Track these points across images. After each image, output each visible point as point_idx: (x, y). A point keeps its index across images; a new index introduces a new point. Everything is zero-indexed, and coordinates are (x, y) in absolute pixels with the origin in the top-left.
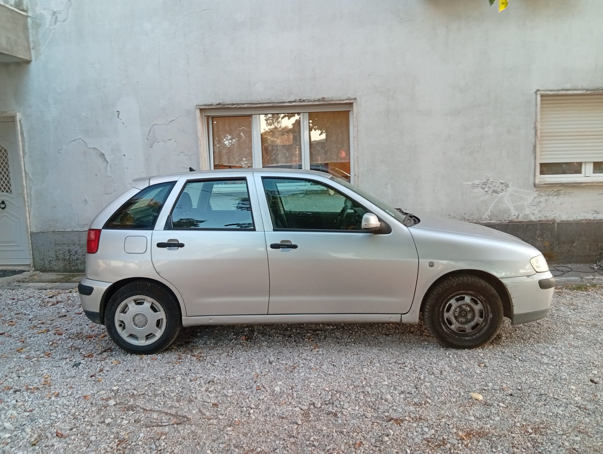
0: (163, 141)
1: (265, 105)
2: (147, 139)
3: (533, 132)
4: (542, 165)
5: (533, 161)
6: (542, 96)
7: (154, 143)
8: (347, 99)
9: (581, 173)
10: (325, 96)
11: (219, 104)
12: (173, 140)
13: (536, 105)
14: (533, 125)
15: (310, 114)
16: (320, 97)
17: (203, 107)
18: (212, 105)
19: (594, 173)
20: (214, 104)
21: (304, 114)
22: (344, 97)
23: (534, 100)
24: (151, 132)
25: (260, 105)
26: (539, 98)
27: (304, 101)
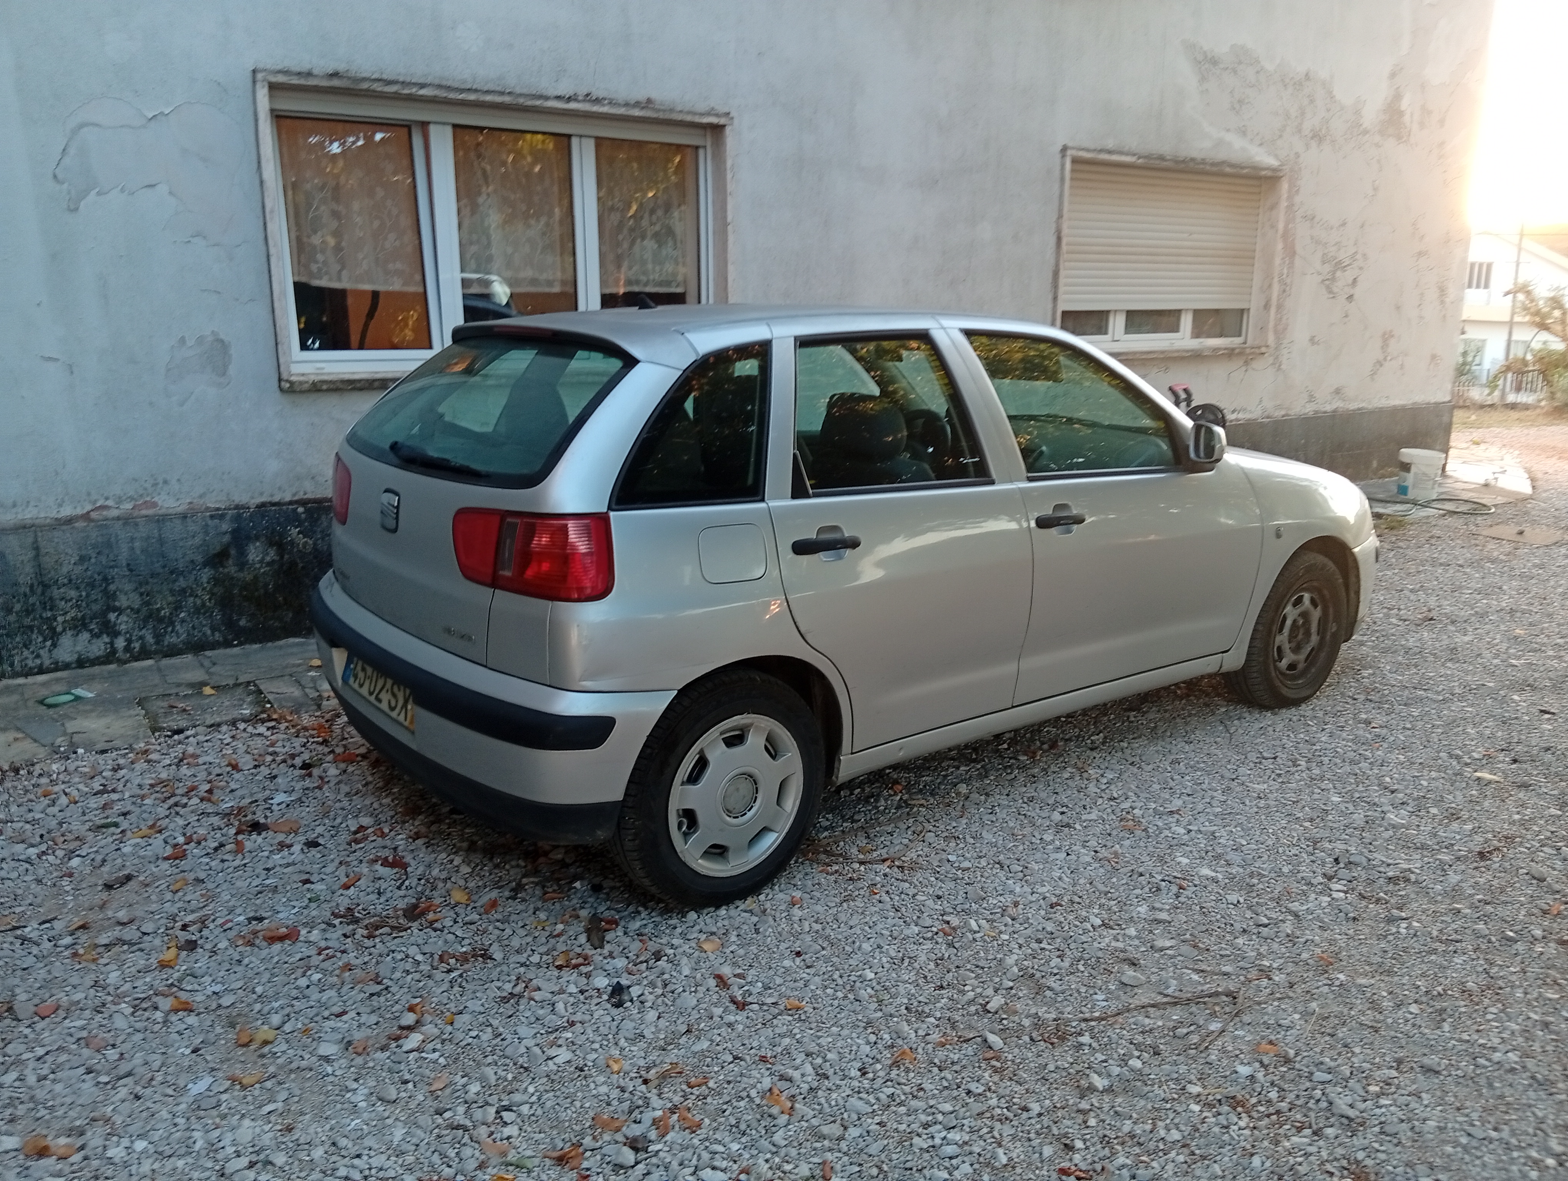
0: (122, 190)
1: (489, 98)
2: (55, 176)
3: (1053, 240)
4: (1065, 314)
5: (1050, 306)
6: (1075, 161)
7: (85, 193)
8: (708, 114)
9: (1106, 333)
10: (654, 95)
11: (335, 75)
12: (163, 189)
13: (1062, 179)
14: (1054, 226)
15: (600, 142)
16: (640, 95)
17: (281, 79)
18: (309, 74)
19: (1126, 332)
20: (315, 72)
21: (584, 140)
22: (702, 107)
23: (1058, 168)
24: (72, 151)
25: (472, 97)
26: (1068, 165)
27: (598, 101)
